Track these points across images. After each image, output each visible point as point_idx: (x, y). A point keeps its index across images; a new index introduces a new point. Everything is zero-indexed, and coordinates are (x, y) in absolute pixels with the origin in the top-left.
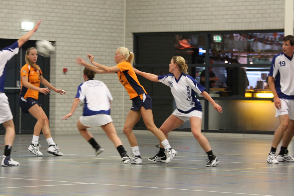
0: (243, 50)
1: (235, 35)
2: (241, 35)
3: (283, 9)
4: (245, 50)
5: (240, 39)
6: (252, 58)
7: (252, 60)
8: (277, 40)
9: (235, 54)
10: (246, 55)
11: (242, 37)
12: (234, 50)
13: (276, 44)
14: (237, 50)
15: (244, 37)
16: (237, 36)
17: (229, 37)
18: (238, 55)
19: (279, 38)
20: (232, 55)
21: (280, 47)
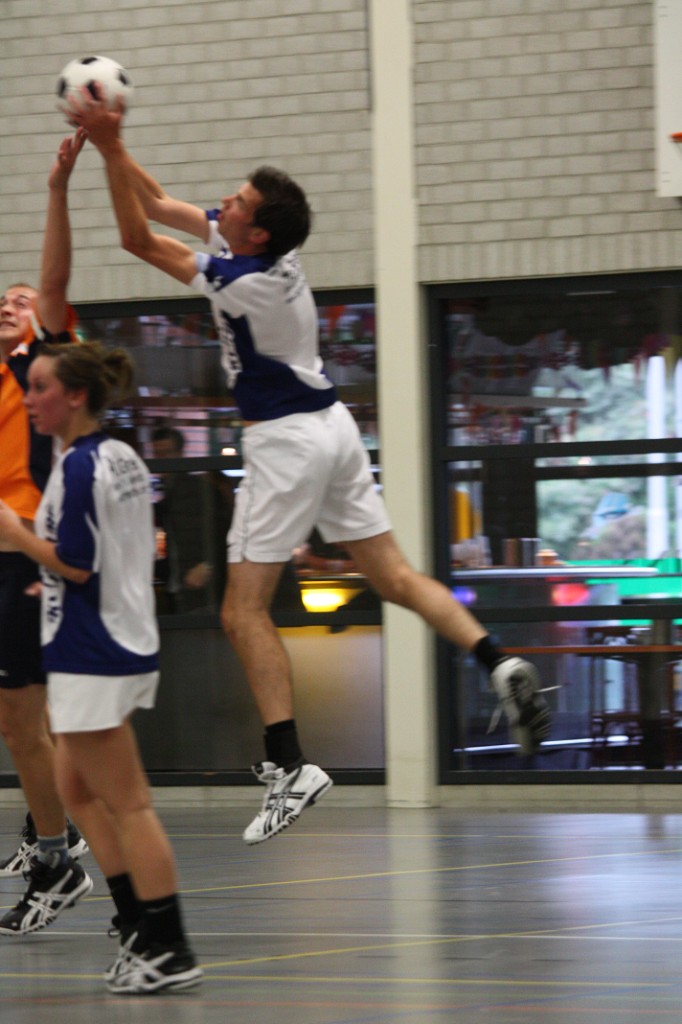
0: (185, 391)
1: (144, 319)
2: (175, 320)
3: (367, 193)
4: (195, 391)
5: (170, 339)
6: (228, 426)
7: (228, 439)
8: (347, 337)
9: (152, 412)
10: (201, 416)
11: (180, 331)
12: (144, 392)
13: (340, 355)
14: (158, 393)
15: (191, 328)
16: (157, 325)
17: (118, 331)
18: (165, 414)
19: (354, 326)
20: (137, 417)
21: (356, 371)
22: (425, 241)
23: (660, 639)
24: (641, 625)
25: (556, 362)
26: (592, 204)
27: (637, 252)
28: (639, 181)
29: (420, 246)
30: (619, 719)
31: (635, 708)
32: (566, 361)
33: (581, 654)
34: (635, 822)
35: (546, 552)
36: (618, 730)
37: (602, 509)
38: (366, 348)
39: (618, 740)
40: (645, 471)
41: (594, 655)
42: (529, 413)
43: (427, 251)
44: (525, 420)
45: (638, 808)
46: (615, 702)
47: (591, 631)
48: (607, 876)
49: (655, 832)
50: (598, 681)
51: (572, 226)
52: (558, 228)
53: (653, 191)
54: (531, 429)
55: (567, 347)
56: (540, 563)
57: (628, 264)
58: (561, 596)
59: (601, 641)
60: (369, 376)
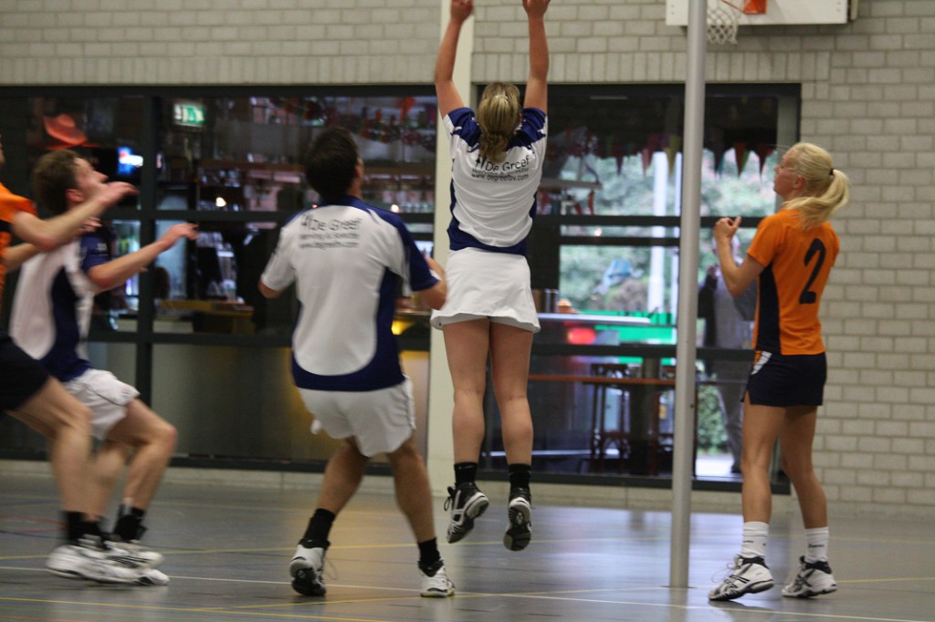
0: (283, 159)
1: (254, 101)
2: (276, 102)
4: (290, 160)
5: (273, 117)
8: (413, 124)
9: (255, 174)
11: (282, 112)
12: (251, 158)
13: (406, 137)
14: (261, 160)
15: (289, 109)
16: (264, 107)
17: (233, 111)
18: (265, 177)
19: (421, 115)
20: (243, 179)
21: (421, 151)
22: (480, 49)
23: (649, 374)
24: (634, 362)
25: (580, 152)
26: (614, 28)
27: (647, 67)
28: (651, 11)
29: (474, 54)
30: (615, 437)
31: (627, 429)
32: (587, 151)
33: (586, 383)
34: (621, 516)
35: (564, 302)
36: (613, 444)
37: (610, 271)
38: (427, 132)
39: (613, 452)
40: (648, 242)
41: (597, 384)
42: (557, 191)
43: (481, 58)
44: (554, 197)
45: (625, 506)
46: (611, 423)
47: (595, 367)
48: (596, 555)
49: (637, 524)
50: (599, 406)
51: (596, 44)
52: (584, 45)
53: (663, 20)
54: (558, 205)
55: (588, 140)
56: (557, 309)
57: (639, 76)
58: (574, 337)
59: (604, 373)
60: (431, 154)
